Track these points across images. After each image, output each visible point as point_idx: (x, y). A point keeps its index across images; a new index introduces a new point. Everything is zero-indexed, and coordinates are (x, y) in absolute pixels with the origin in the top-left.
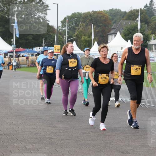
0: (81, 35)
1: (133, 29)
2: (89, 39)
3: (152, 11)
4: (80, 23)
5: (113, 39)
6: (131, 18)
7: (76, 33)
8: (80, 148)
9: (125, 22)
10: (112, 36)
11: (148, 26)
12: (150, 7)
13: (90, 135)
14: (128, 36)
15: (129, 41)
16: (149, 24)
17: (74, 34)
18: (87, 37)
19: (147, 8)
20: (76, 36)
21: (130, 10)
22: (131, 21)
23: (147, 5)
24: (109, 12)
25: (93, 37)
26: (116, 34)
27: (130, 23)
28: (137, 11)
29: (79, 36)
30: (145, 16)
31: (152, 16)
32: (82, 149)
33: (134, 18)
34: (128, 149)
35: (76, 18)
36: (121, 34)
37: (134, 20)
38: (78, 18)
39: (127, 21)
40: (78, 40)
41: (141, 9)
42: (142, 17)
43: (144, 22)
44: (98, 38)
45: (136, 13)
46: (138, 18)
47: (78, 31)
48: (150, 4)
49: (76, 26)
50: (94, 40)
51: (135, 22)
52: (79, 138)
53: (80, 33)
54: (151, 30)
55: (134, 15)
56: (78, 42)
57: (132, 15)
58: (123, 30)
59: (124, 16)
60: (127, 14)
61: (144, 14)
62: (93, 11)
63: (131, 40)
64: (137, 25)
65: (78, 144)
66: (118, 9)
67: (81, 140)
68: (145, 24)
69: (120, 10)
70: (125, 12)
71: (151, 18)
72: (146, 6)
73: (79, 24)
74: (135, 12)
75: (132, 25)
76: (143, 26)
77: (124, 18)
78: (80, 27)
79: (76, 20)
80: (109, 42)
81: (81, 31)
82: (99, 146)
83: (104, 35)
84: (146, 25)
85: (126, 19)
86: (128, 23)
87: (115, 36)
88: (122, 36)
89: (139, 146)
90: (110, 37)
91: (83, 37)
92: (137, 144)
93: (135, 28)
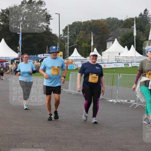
0: (82, 42)
1: (129, 36)
2: (89, 46)
3: (146, 20)
4: (81, 31)
5: (111, 46)
6: (127, 26)
7: (77, 41)
8: (83, 147)
9: (122, 30)
10: (110, 43)
11: (143, 33)
12: (145, 15)
13: (92, 134)
14: (125, 43)
15: (126, 47)
16: (144, 31)
17: (75, 41)
18: (87, 44)
19: (142, 16)
20: (77, 43)
21: (126, 19)
22: (127, 29)
23: (141, 13)
24: (107, 21)
25: (92, 44)
26: (114, 41)
27: (126, 31)
28: (133, 19)
29: (80, 43)
30: (140, 23)
31: (147, 24)
32: (85, 147)
33: (130, 26)
34: (127, 147)
35: (76, 26)
36: (118, 41)
37: (130, 28)
38: (78, 26)
39: (123, 29)
40: (79, 47)
41: (136, 17)
42: (138, 25)
43: (139, 30)
44: (97, 45)
45: (132, 22)
46: (134, 26)
47: (78, 38)
48: (144, 13)
49: (77, 34)
50: (94, 47)
51: (131, 30)
52: (82, 137)
53: (80, 40)
54: (146, 37)
55: (130, 23)
56: (79, 49)
57: (128, 23)
58: (120, 37)
59: (120, 24)
60: (123, 22)
61: (139, 22)
62: (92, 20)
63: (127, 47)
64: (133, 32)
65: (81, 142)
66: (115, 18)
67: (84, 139)
68: (140, 31)
69: (117, 19)
70: (122, 21)
71: (145, 25)
72: (141, 15)
73: (79, 32)
74: (131, 20)
75: (129, 32)
76: (139, 33)
77: (121, 27)
78: (80, 35)
79: (77, 28)
80: (107, 48)
81: (82, 38)
82: (100, 145)
83: (103, 42)
84: (142, 33)
85: (123, 27)
86: (125, 30)
87: (113, 43)
88: (119, 43)
89: (138, 144)
90: (108, 44)
91: (83, 44)
92: (135, 142)
93: (131, 35)
